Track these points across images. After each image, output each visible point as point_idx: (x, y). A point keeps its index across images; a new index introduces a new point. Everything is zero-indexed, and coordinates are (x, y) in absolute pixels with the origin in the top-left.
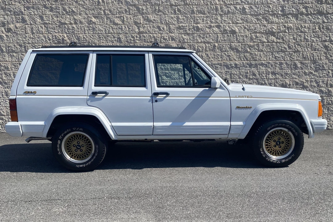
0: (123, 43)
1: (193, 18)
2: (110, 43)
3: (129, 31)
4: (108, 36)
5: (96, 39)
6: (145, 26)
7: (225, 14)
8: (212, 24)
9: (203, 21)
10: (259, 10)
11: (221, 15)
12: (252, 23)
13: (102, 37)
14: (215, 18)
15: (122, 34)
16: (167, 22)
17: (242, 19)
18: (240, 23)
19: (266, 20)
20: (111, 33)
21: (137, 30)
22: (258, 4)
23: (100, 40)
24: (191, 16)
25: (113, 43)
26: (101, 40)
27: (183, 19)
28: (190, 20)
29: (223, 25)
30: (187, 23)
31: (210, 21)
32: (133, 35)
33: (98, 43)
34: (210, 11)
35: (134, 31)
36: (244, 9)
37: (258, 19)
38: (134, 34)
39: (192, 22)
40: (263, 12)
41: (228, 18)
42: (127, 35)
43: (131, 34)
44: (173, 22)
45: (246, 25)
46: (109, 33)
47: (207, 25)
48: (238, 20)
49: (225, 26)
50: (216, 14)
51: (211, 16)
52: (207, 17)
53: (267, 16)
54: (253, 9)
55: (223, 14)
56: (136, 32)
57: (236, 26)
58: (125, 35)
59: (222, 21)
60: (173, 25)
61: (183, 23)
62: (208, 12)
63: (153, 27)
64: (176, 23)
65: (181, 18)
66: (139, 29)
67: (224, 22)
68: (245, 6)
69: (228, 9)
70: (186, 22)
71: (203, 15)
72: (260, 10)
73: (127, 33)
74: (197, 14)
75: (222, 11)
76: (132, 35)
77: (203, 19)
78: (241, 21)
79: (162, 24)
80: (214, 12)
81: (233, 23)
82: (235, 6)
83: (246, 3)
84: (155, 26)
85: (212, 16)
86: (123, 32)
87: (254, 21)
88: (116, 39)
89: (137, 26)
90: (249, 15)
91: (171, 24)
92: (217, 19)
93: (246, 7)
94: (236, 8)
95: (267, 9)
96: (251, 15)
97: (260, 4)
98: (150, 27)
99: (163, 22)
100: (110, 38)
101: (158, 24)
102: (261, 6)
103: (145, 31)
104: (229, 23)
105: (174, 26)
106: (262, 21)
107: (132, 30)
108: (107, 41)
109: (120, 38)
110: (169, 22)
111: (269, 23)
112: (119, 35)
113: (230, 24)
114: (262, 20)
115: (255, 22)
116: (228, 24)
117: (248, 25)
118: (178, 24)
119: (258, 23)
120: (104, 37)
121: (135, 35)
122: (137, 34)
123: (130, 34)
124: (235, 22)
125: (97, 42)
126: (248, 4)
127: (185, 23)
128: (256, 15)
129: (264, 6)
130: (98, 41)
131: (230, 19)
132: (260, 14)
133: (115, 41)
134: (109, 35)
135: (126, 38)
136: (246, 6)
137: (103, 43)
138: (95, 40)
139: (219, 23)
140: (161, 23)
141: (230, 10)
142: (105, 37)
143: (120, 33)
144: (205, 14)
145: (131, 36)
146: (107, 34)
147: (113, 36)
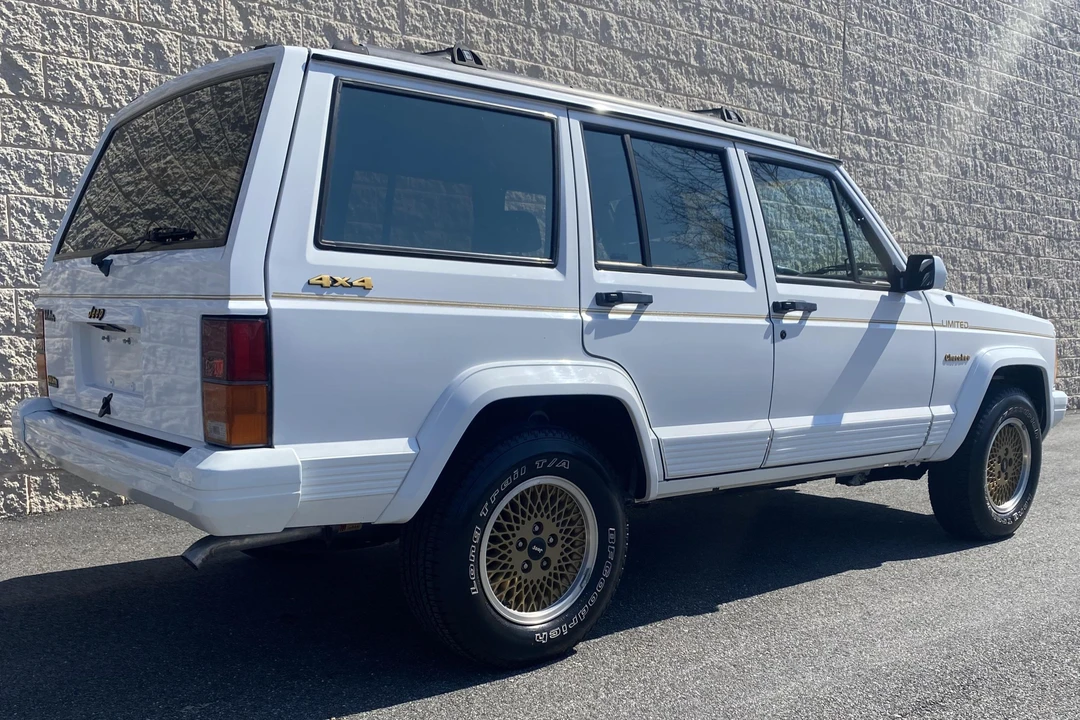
0: (173, 73)
1: (453, 22)
2: (107, 62)
3: (201, 20)
4: (96, 26)
5: (31, 31)
6: (276, 13)
7: (553, 29)
8: (515, 60)
9: (488, 42)
10: (644, 38)
11: (541, 31)
12: (626, 82)
13: (66, 27)
14: (524, 40)
15: (167, 27)
16: (364, 15)
17: (600, 61)
18: (597, 75)
19: (663, 80)
20: (113, 14)
21: (238, 26)
22: (640, 19)
23: (53, 36)
24: (447, 13)
25: (126, 64)
26: (61, 37)
27: (422, 18)
28: (445, 27)
29: (550, 71)
30: (434, 36)
31: (508, 46)
32: (221, 43)
33: (45, 52)
34: (509, 7)
35: (226, 26)
36: (606, 26)
37: (642, 71)
38: (226, 39)
39: (450, 34)
40: (653, 50)
41: (561, 46)
42: (194, 40)
43: (211, 36)
44: (386, 21)
45: (611, 85)
46: (101, 13)
47: (500, 60)
48: (591, 62)
49: (555, 74)
50: (528, 26)
51: (511, 27)
52: (499, 28)
53: (664, 65)
54: (629, 32)
55: (548, 30)
56: (233, 34)
57: (587, 82)
58: (183, 39)
59: (544, 54)
60: (384, 34)
61: (422, 34)
62: (502, 9)
63: (308, 25)
64: (393, 26)
65: (412, 10)
66: (247, 24)
67: (552, 61)
68: (609, 16)
69: (561, 14)
70: (430, 32)
71: (486, 19)
72: (647, 38)
73: (192, 32)
74: (466, 10)
75: (545, 17)
76: (216, 46)
77: (487, 34)
78: (599, 69)
79: (344, 19)
80: (521, 15)
81: (577, 69)
82: (582, 8)
83: (611, 5)
84: (316, 24)
85: (516, 30)
86: (174, 22)
87: (631, 76)
88: (139, 47)
89: (239, 7)
90: (619, 49)
91: (377, 28)
92: (531, 43)
93: (610, 20)
94: (583, 15)
95: (665, 42)
96: (624, 51)
97: (645, 20)
98: (295, 23)
99: (348, 14)
100: (107, 36)
101: (328, 17)
102: (650, 27)
103: (274, 35)
104: (566, 68)
105: (388, 39)
106: (651, 77)
107: (215, 21)
108: (90, 47)
109: (159, 46)
110: (370, 17)
111: (668, 90)
112: (153, 33)
113: (569, 69)
114: (652, 74)
115: (635, 78)
116: (562, 68)
117: (616, 86)
118: (404, 33)
119: (643, 86)
120: (74, 25)
121: (228, 47)
122: (239, 42)
123: (204, 36)
124: (583, 66)
125: (38, 46)
126: (617, 12)
127: (428, 37)
128: (637, 57)
129: (655, 29)
130: (43, 43)
131: (567, 51)
132: (647, 55)
133: (136, 55)
134: (105, 20)
135: (191, 51)
136: (612, 19)
137: (70, 54)
138: (26, 33)
139: (536, 61)
140: (338, 17)
141: (568, 21)
142: (81, 29)
143: (157, 24)
144: (492, 15)
145: (210, 47)
146: (90, 12)
147: (123, 28)
